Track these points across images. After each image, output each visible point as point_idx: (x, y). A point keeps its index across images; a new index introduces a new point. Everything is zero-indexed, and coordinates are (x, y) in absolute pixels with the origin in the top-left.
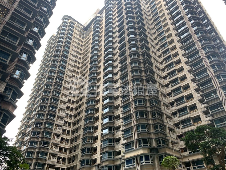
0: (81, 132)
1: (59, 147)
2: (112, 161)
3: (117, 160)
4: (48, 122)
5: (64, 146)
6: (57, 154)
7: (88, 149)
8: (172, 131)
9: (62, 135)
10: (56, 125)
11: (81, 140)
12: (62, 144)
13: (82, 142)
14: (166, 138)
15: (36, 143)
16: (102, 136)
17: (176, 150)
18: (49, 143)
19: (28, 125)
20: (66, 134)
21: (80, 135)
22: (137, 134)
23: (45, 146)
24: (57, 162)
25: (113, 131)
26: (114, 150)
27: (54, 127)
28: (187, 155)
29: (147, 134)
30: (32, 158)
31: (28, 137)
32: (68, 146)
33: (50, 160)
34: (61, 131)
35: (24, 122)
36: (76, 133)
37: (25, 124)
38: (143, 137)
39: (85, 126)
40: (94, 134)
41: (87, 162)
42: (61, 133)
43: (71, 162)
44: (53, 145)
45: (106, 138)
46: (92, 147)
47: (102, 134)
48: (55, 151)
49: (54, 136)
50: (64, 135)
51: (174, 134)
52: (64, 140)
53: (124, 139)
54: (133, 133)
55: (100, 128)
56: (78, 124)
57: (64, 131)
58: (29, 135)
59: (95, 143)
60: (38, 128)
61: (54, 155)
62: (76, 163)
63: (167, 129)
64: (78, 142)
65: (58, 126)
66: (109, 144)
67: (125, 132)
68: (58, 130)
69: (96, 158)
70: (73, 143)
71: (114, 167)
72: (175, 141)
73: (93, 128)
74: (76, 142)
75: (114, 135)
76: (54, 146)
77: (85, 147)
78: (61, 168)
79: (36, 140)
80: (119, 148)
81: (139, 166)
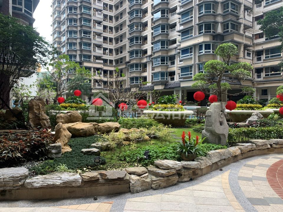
0: (126, 17)
1: (102, 37)
2: (165, 51)
3: (171, 50)
4: (84, 5)
5: (108, 35)
6: (102, 45)
7: (137, 38)
8: (249, 11)
9: (104, 22)
10: (94, 10)
11: (128, 27)
12: (106, 32)
13: (129, 30)
14: (237, 21)
15: (75, 32)
16: (153, 21)
17: (248, 37)
18: (90, 33)
19: (61, 11)
20: (108, 21)
21: (125, 21)
22: (198, 17)
23: (87, 36)
24: (104, 54)
25: (167, 14)
26: (167, 38)
27: (92, 12)
28: (262, 43)
29: (211, 17)
30: (76, 49)
31: (65, 26)
32: (113, 35)
33: (95, 51)
34: (102, 17)
35: (55, 7)
36: (121, 19)
37: (57, 9)
38: (205, 21)
39: (130, 9)
40: (142, 20)
41: (137, 53)
42: (102, 20)
43: (119, 53)
44: (96, 34)
45: (158, 24)
46: (141, 35)
47: (152, 19)
48: (99, 41)
49: (95, 23)
50: (106, 21)
51: (250, 16)
52: (107, 28)
53: (181, 25)
54: (193, 16)
55: (150, 11)
56: (122, 6)
57: (105, 16)
58: (65, 24)
59: (144, 31)
60: (73, 14)
61: (99, 46)
62: (124, 54)
63: (242, 8)
64: (124, 30)
65: (97, 10)
66: (162, 32)
67: (182, 15)
68: (97, 16)
69: (147, 49)
70: (118, 32)
71: (167, 58)
72: (250, 24)
73: (141, 11)
74: (121, 30)
75: (168, 19)
76: (96, 36)
77: (132, 36)
78: (109, 60)
79: (75, 29)
80: (174, 36)
81: (197, 56)
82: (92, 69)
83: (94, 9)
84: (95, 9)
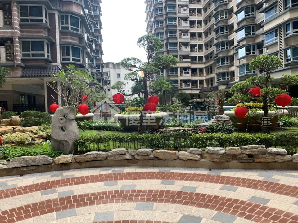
0: (213, 7)
1: (189, 34)
2: (251, 39)
3: (258, 36)
5: (196, 30)
6: (189, 42)
9: (191, 17)
12: (194, 28)
15: (162, 34)
18: (176, 31)
20: (196, 15)
21: (212, 11)
23: (173, 36)
24: (192, 51)
26: (254, 22)
27: (177, 9)
30: (163, 51)
32: (202, 29)
33: (182, 50)
34: (188, 12)
36: (209, 9)
40: (228, 6)
41: (223, 45)
42: (189, 15)
43: (209, 47)
44: (182, 32)
48: (186, 39)
50: (193, 16)
52: (196, 22)
59: (231, 18)
60: (159, 16)
61: (186, 44)
62: (213, 48)
68: (183, 12)
69: (233, 39)
70: (207, 23)
71: (254, 46)
74: (210, 21)
76: (183, 34)
77: (218, 26)
78: (198, 57)
79: (161, 31)
80: (261, 18)
81: (283, 40)
82: (179, 70)
83: (179, 6)
84: (181, 5)
